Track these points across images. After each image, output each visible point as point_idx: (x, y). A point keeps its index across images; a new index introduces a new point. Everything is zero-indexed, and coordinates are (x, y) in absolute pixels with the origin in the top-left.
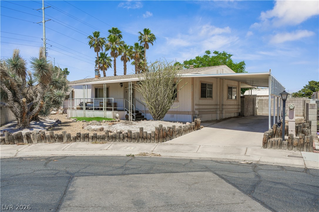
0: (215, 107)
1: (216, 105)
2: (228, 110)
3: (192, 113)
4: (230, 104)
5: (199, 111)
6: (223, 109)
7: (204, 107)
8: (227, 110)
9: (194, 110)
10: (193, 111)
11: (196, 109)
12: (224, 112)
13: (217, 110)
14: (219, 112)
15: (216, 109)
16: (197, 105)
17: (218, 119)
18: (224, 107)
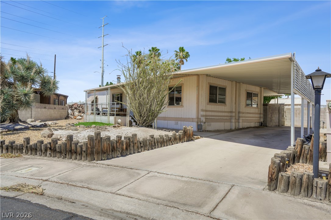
0: (229, 114)
1: (231, 112)
2: (247, 119)
3: (196, 120)
4: (250, 112)
5: (206, 118)
6: (239, 117)
7: (213, 114)
8: (245, 119)
9: (200, 117)
10: (198, 118)
11: (203, 116)
12: (241, 121)
13: (231, 118)
14: (233, 121)
15: (231, 116)
16: (203, 110)
17: (233, 128)
18: (241, 115)
